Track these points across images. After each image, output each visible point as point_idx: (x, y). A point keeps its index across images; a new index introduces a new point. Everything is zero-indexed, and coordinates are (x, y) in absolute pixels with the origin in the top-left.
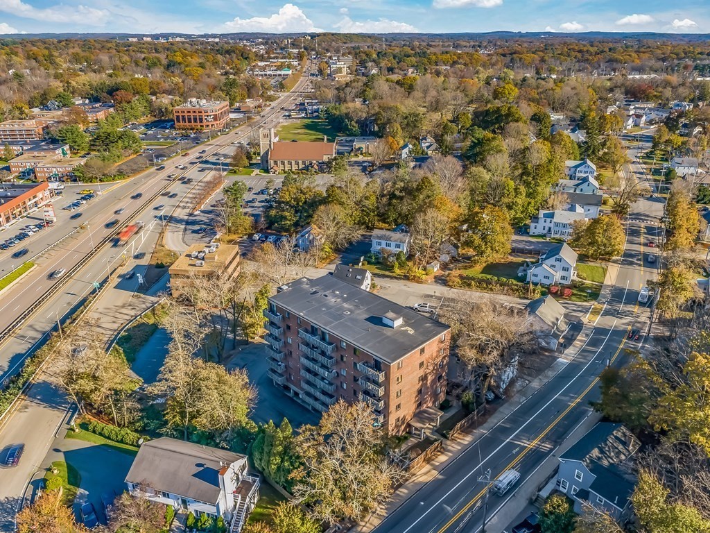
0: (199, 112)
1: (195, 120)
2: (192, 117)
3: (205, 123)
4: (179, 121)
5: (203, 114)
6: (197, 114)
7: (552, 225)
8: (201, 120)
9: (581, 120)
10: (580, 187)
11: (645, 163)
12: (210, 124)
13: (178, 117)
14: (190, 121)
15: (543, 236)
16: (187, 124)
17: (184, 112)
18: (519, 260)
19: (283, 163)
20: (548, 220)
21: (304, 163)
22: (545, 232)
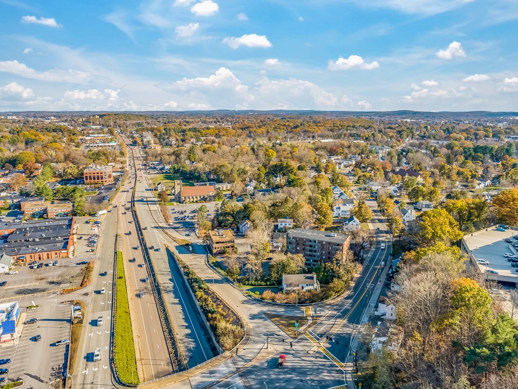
0: (93, 173)
1: (98, 179)
2: (96, 177)
3: (104, 180)
4: (87, 179)
5: (104, 174)
6: (100, 175)
7: (340, 212)
8: (102, 178)
9: (317, 167)
10: (341, 197)
11: (356, 186)
12: (107, 180)
13: (86, 177)
14: (94, 179)
15: (337, 217)
16: (93, 181)
17: (91, 174)
18: (336, 226)
19: (189, 198)
20: (338, 210)
21: (200, 197)
22: (337, 215)
